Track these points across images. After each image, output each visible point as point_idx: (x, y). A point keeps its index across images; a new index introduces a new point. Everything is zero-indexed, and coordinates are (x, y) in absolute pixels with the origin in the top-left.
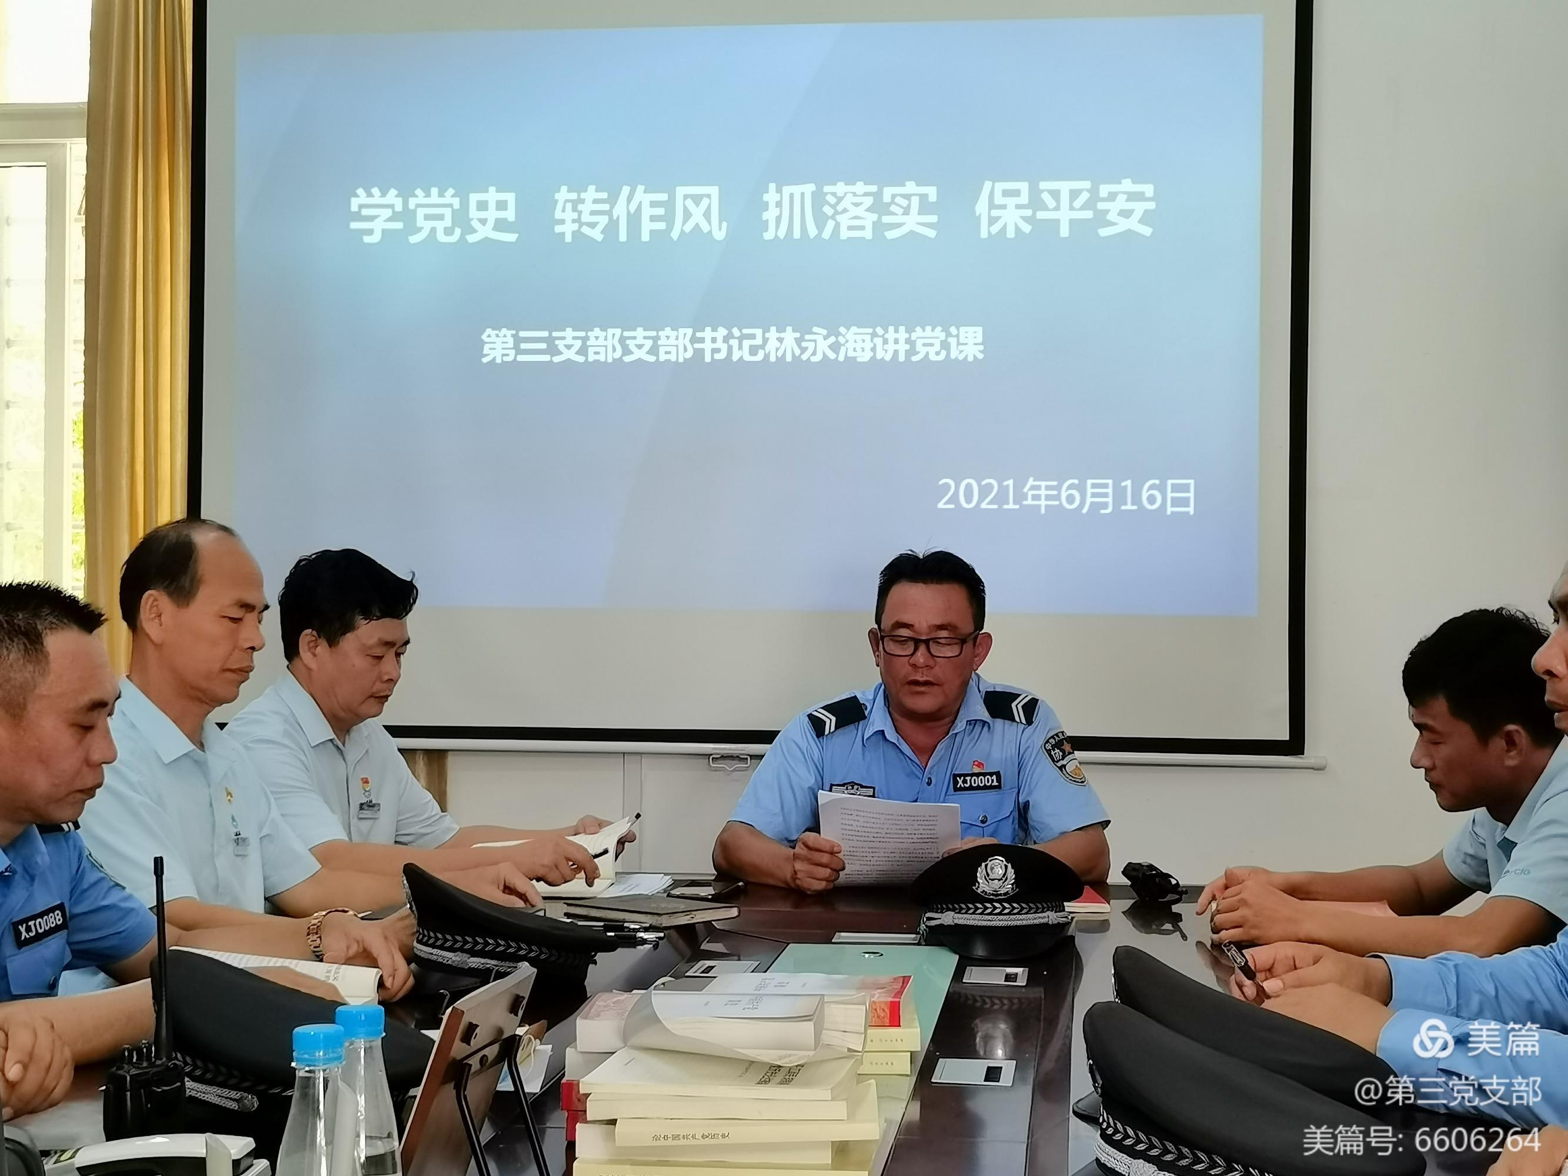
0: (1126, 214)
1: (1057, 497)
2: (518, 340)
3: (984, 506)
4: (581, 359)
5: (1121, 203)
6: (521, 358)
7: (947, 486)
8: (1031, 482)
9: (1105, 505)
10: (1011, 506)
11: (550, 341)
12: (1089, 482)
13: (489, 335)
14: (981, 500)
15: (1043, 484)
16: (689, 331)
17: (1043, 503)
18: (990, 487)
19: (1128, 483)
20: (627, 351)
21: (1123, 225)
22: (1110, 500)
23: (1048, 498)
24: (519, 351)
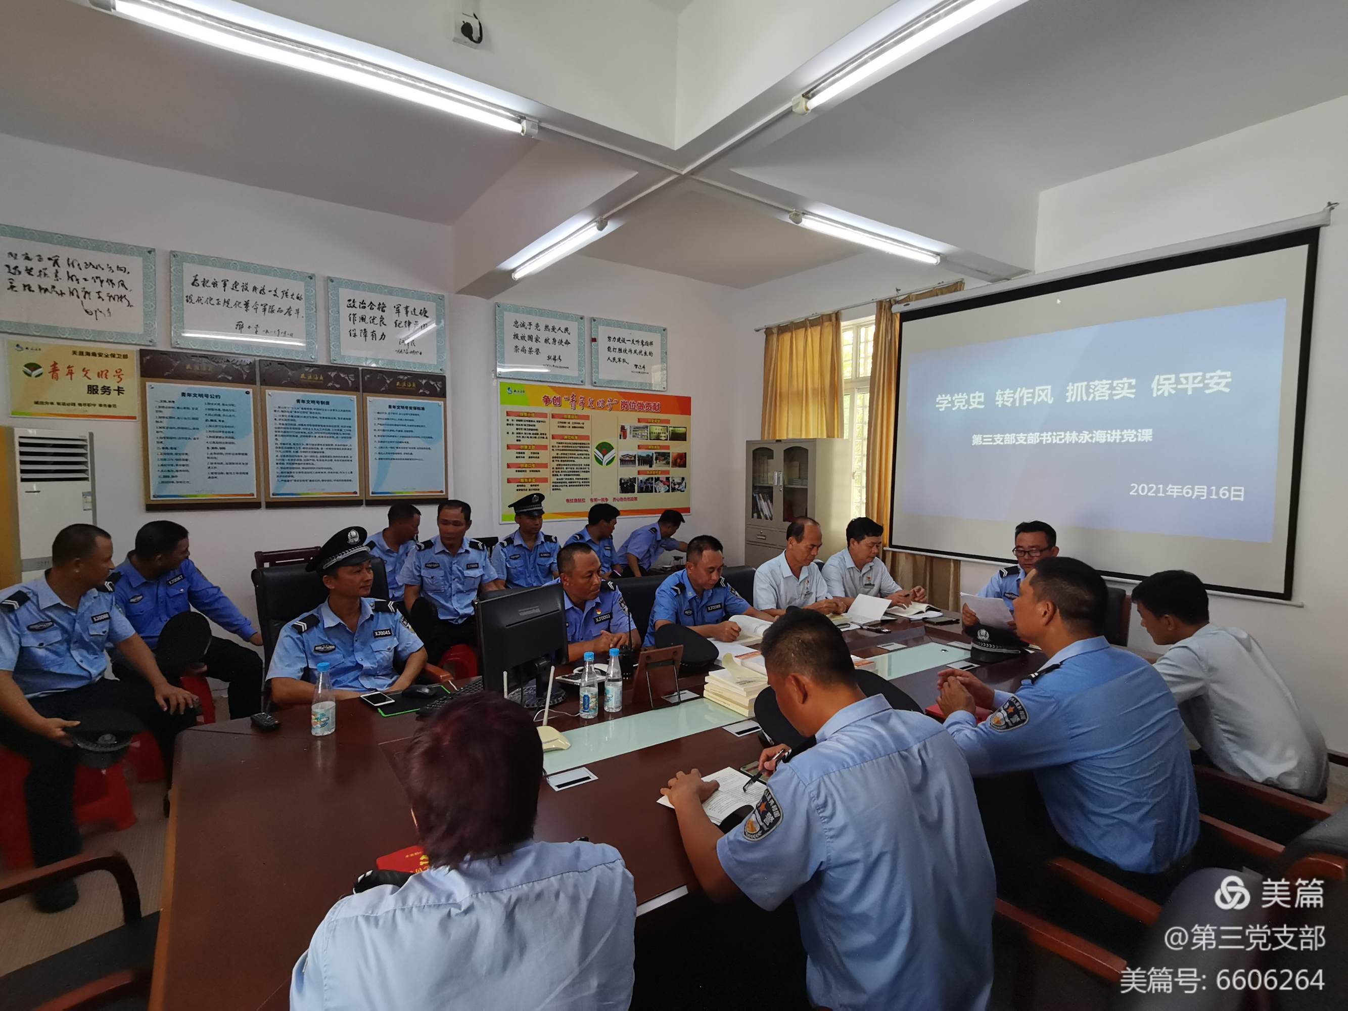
0: (1218, 384)
1: (1182, 492)
2: (983, 438)
3: (1150, 494)
4: (1002, 443)
5: (1216, 380)
6: (984, 444)
7: (1134, 487)
8: (1170, 486)
9: (1203, 496)
10: (1161, 495)
11: (993, 438)
12: (1196, 487)
13: (974, 437)
14: (1148, 492)
15: (1175, 487)
16: (1038, 434)
17: (1175, 494)
18: (1152, 488)
19: (1214, 488)
20: (1017, 441)
21: (1216, 388)
22: (1205, 494)
23: (1177, 492)
24: (983, 442)
